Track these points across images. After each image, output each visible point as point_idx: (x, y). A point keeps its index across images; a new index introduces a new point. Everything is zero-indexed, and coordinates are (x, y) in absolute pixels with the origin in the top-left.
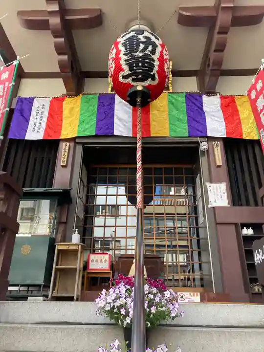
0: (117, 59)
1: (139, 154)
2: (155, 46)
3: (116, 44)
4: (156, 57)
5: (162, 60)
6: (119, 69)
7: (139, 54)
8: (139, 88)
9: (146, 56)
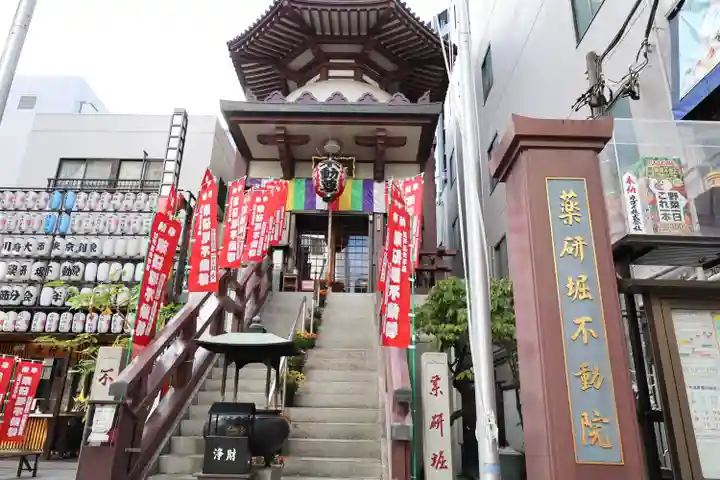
0: (318, 180)
1: (330, 219)
2: (337, 173)
3: (317, 170)
4: (337, 180)
5: (341, 181)
6: (318, 186)
7: (329, 179)
8: (329, 196)
9: (332, 180)
